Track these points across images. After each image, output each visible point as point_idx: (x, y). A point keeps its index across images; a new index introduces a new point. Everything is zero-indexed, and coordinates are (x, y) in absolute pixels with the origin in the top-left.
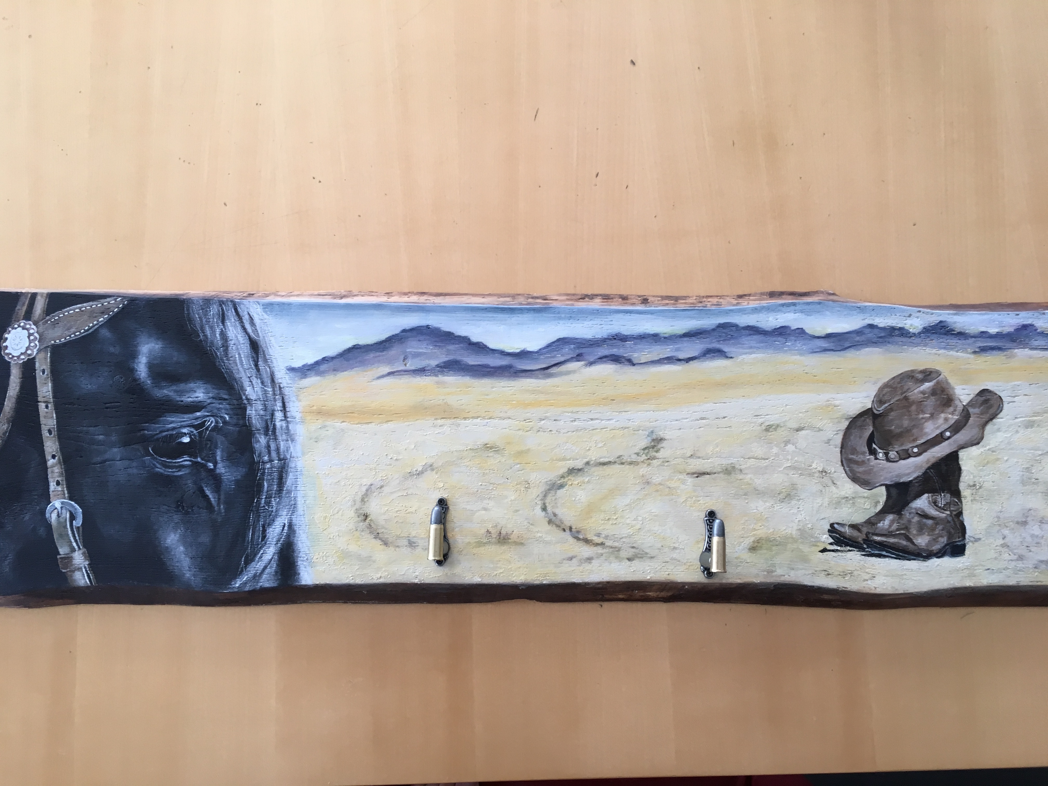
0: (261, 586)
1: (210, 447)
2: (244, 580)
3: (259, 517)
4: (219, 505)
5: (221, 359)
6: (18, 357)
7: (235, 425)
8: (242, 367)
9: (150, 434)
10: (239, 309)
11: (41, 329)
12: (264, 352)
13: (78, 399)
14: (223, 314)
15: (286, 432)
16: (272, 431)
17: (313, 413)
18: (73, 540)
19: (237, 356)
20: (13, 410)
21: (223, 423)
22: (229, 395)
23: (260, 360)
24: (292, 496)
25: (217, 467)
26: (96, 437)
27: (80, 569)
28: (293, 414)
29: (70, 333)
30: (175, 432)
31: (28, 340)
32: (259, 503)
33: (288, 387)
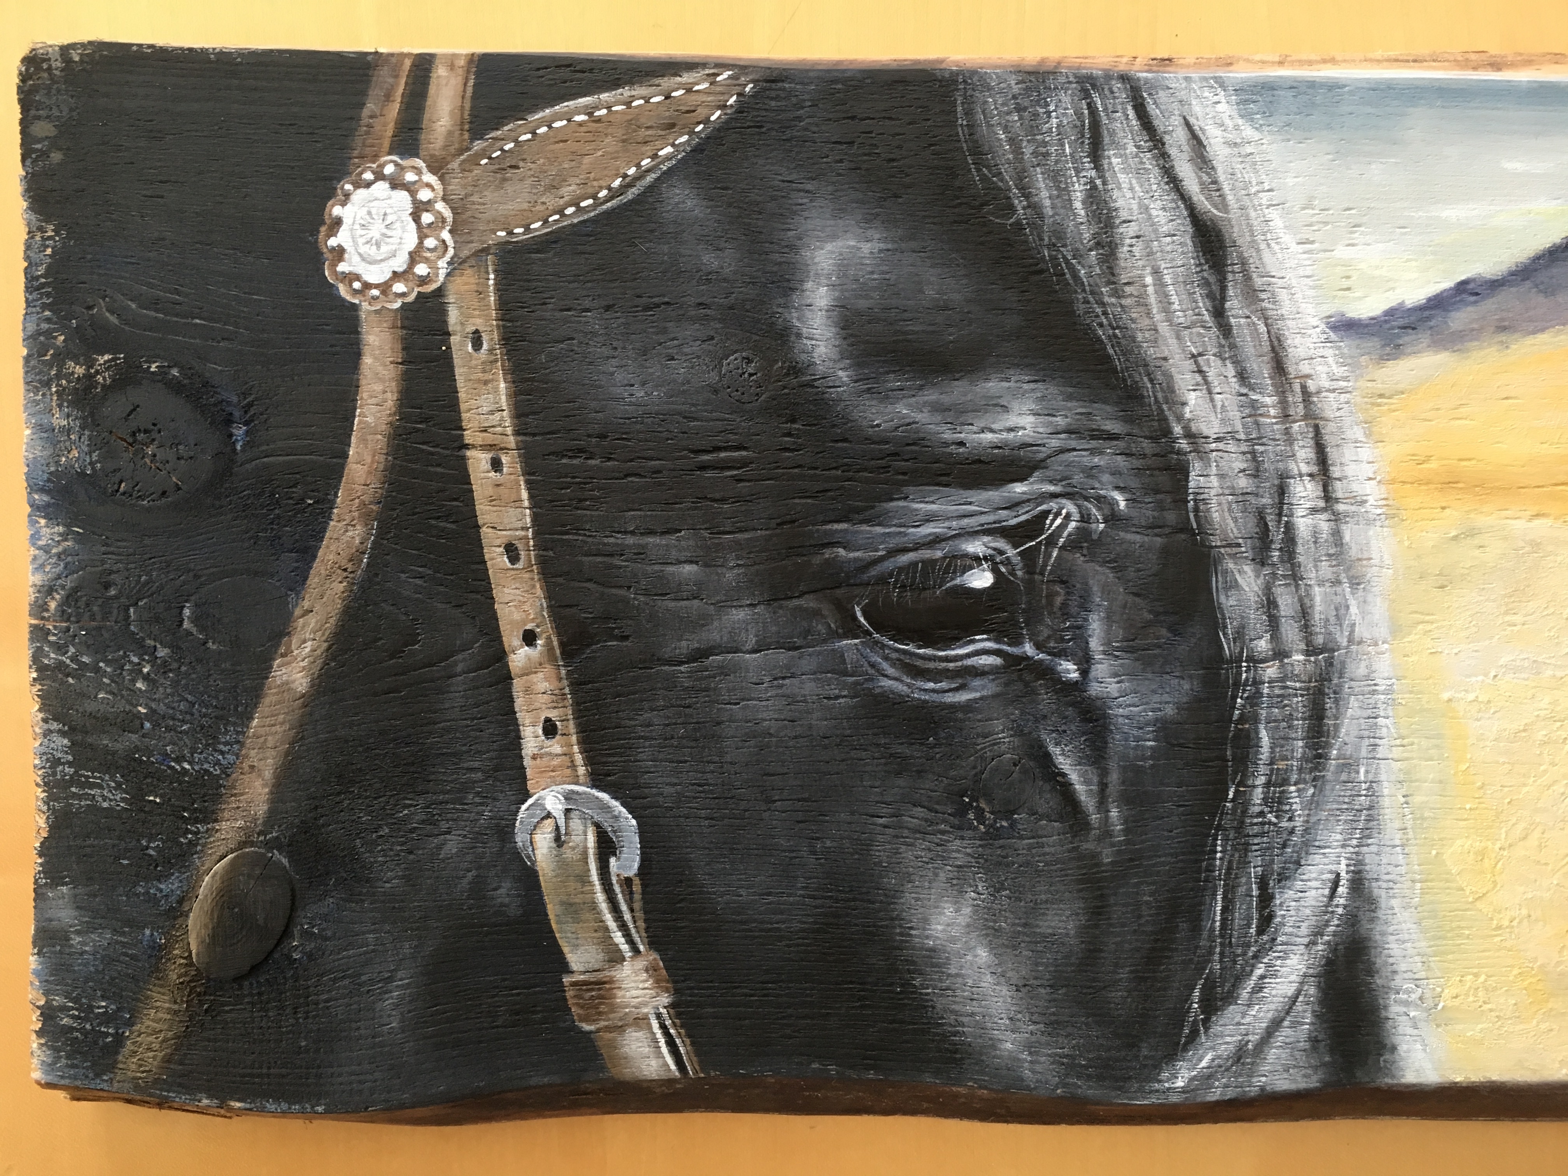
0: (1262, 1089)
1: (1064, 605)
2: (1204, 1064)
3: (1246, 851)
4: (1102, 804)
5: (1092, 293)
6: (385, 287)
7: (1153, 526)
8: (1169, 320)
9: (856, 560)
10: (1151, 108)
11: (455, 185)
12: (1244, 263)
13: (602, 436)
14: (1095, 125)
15: (1332, 551)
16: (1281, 549)
17: (1427, 484)
18: (612, 924)
19: (1149, 280)
20: (379, 475)
21: (1105, 521)
22: (1128, 420)
23: (1231, 292)
24: (1362, 778)
25: (1092, 674)
26: (670, 569)
27: (641, 1022)
28: (1355, 487)
29: (562, 202)
30: (939, 554)
31: (413, 226)
32: (1243, 801)
33: (1334, 391)
